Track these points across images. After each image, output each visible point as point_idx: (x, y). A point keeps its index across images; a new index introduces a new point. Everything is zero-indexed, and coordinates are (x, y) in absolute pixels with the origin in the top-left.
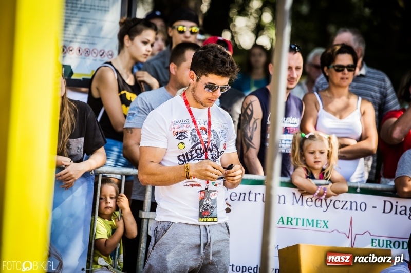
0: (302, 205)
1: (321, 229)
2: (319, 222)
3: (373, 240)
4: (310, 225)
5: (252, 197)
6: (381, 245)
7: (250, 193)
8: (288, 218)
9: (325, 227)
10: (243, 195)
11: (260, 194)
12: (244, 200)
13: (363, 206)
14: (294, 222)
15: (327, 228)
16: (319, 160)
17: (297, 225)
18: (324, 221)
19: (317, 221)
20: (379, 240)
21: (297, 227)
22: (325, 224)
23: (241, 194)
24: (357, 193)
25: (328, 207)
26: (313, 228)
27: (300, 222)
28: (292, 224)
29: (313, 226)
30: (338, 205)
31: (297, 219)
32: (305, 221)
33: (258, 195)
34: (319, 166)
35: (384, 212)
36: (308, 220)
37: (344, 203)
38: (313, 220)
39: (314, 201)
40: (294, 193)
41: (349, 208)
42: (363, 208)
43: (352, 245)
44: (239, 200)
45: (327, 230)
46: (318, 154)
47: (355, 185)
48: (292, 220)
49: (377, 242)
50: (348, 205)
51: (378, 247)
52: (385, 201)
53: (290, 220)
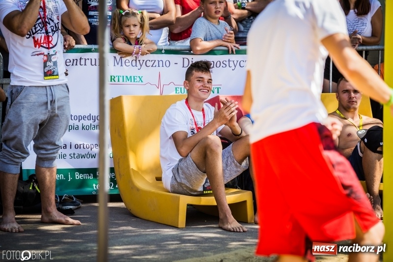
0: (122, 66)
1: (138, 83)
2: (136, 77)
3: (176, 88)
4: (128, 80)
5: (83, 62)
6: (183, 92)
7: (81, 59)
8: (111, 76)
9: (140, 81)
10: (75, 61)
11: (88, 59)
12: (76, 65)
13: (168, 63)
14: (116, 79)
15: (142, 82)
16: (133, 32)
17: (119, 81)
18: (139, 77)
19: (134, 77)
20: (181, 88)
21: (119, 83)
22: (140, 79)
23: (74, 60)
24: (163, 53)
25: (141, 66)
26: (131, 83)
27: (121, 79)
28: (114, 81)
29: (131, 81)
30: (149, 63)
31: (118, 76)
32: (125, 78)
33: (87, 61)
34: (133, 36)
35: (183, 67)
36: (127, 77)
37: (153, 62)
38: (131, 77)
39: (130, 62)
40: (115, 57)
41: (157, 65)
42: (168, 65)
43: (161, 94)
44: (73, 65)
45: (142, 83)
46: (132, 28)
47: (161, 48)
48: (114, 78)
49: (180, 89)
50: (156, 63)
51: (180, 94)
52: (184, 58)
53: (113, 78)
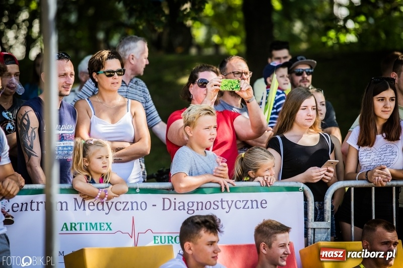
1: (105, 232)
2: (102, 225)
3: (155, 237)
4: (93, 228)
5: (34, 206)
6: (163, 241)
7: (32, 202)
8: (71, 224)
9: (108, 229)
10: (25, 205)
11: (42, 202)
12: (26, 210)
13: (143, 205)
14: (78, 227)
15: (111, 229)
17: (81, 229)
18: (107, 224)
19: (100, 224)
20: (161, 237)
21: (81, 232)
22: (109, 226)
23: (22, 204)
24: (137, 193)
25: (109, 209)
26: (97, 232)
27: (84, 227)
28: (76, 229)
29: (97, 229)
30: (119, 206)
31: (81, 224)
32: (88, 225)
33: (40, 204)
35: (164, 209)
36: (91, 224)
37: (125, 204)
38: (96, 224)
39: (96, 205)
40: (76, 199)
41: (130, 208)
42: (144, 207)
43: (136, 244)
44: (21, 210)
45: (111, 232)
46: (105, 159)
47: (135, 186)
48: (75, 225)
49: (159, 239)
50: (129, 206)
51: (160, 244)
52: (164, 199)
53: (73, 225)
